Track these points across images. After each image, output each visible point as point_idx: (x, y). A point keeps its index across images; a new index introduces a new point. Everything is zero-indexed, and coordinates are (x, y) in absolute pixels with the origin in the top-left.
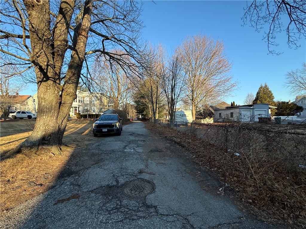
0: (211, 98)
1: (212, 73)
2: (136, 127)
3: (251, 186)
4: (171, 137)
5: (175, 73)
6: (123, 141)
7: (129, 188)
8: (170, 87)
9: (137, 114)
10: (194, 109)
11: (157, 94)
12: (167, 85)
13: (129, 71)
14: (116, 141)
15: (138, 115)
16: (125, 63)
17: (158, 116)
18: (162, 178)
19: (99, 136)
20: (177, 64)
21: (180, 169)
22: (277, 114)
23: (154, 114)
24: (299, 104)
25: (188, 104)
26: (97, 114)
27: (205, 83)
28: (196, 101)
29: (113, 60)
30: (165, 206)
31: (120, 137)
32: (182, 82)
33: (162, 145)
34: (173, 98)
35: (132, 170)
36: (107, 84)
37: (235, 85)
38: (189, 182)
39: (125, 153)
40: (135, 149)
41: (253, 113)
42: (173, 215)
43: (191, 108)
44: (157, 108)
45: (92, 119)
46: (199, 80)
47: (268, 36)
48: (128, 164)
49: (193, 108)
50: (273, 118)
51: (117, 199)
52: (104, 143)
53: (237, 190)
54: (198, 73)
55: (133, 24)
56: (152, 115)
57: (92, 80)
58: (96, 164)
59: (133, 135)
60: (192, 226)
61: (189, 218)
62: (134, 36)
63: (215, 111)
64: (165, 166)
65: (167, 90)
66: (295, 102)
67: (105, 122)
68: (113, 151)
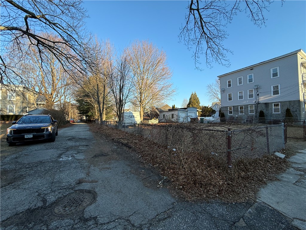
0: (156, 101)
1: (157, 79)
2: (77, 130)
3: (182, 175)
4: (119, 139)
5: (123, 73)
6: (58, 148)
7: (61, 206)
8: (119, 87)
9: (79, 115)
10: (142, 111)
11: (104, 94)
12: (115, 85)
13: (68, 64)
14: (48, 149)
15: (81, 116)
16: (62, 54)
17: (106, 117)
18: (106, 183)
19: (19, 145)
20: (126, 65)
21: (126, 170)
22: (202, 116)
23: (101, 115)
24: (214, 109)
25: (137, 105)
26: (17, 114)
27: (152, 87)
28: (144, 103)
29: (43, 46)
30: (106, 214)
31: (54, 144)
32: (130, 83)
33: (107, 148)
34: (122, 99)
35: (68, 182)
36: (35, 76)
37: (174, 90)
38: (133, 182)
39: (61, 162)
40: (74, 156)
41: (187, 114)
42: (114, 221)
43: (139, 109)
44: (105, 109)
45: (7, 122)
46: (146, 83)
47: (195, 56)
48: (63, 175)
49: (141, 109)
50: (199, 118)
51: (42, 224)
52: (26, 154)
53: (173, 180)
54: (145, 77)
55: (73, 10)
56: (98, 117)
57: (5, 67)
58: (9, 184)
59: (73, 139)
60: (133, 225)
61: (131, 218)
62: (75, 24)
63: (160, 113)
64: (110, 170)
65: (115, 90)
66: (211, 107)
67: (30, 125)
68: (41, 162)
